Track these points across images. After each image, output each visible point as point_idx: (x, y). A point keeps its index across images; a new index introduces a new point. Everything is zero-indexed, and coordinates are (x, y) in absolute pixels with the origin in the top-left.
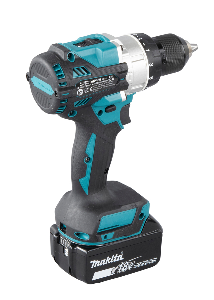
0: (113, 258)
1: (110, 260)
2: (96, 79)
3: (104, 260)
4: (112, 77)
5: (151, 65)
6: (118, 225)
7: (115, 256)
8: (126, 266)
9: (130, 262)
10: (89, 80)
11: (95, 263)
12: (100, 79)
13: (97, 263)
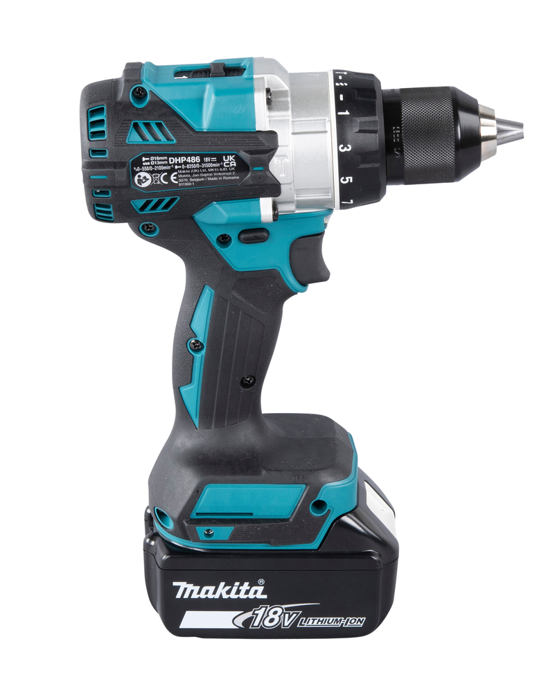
0: (235, 589)
1: (228, 592)
2: (187, 156)
3: (212, 588)
4: (231, 158)
5: (343, 148)
6: (251, 514)
7: (242, 584)
8: (274, 616)
9: (287, 609)
10: (169, 156)
11: (185, 589)
12: (198, 159)
13: (192, 591)
